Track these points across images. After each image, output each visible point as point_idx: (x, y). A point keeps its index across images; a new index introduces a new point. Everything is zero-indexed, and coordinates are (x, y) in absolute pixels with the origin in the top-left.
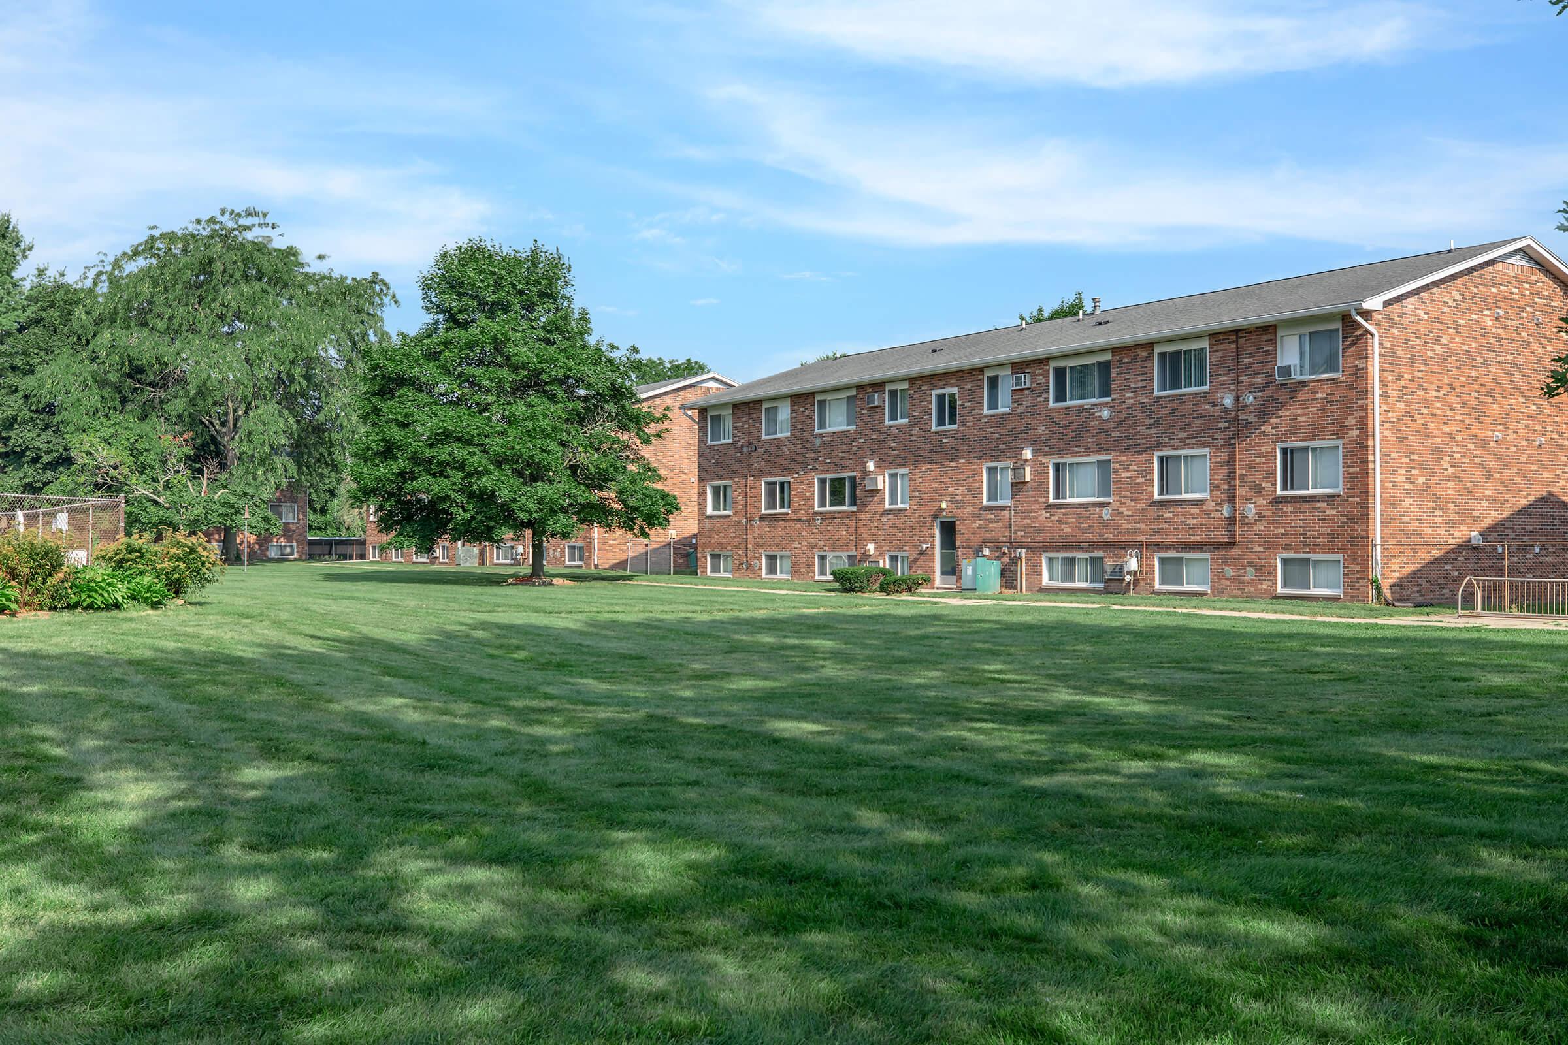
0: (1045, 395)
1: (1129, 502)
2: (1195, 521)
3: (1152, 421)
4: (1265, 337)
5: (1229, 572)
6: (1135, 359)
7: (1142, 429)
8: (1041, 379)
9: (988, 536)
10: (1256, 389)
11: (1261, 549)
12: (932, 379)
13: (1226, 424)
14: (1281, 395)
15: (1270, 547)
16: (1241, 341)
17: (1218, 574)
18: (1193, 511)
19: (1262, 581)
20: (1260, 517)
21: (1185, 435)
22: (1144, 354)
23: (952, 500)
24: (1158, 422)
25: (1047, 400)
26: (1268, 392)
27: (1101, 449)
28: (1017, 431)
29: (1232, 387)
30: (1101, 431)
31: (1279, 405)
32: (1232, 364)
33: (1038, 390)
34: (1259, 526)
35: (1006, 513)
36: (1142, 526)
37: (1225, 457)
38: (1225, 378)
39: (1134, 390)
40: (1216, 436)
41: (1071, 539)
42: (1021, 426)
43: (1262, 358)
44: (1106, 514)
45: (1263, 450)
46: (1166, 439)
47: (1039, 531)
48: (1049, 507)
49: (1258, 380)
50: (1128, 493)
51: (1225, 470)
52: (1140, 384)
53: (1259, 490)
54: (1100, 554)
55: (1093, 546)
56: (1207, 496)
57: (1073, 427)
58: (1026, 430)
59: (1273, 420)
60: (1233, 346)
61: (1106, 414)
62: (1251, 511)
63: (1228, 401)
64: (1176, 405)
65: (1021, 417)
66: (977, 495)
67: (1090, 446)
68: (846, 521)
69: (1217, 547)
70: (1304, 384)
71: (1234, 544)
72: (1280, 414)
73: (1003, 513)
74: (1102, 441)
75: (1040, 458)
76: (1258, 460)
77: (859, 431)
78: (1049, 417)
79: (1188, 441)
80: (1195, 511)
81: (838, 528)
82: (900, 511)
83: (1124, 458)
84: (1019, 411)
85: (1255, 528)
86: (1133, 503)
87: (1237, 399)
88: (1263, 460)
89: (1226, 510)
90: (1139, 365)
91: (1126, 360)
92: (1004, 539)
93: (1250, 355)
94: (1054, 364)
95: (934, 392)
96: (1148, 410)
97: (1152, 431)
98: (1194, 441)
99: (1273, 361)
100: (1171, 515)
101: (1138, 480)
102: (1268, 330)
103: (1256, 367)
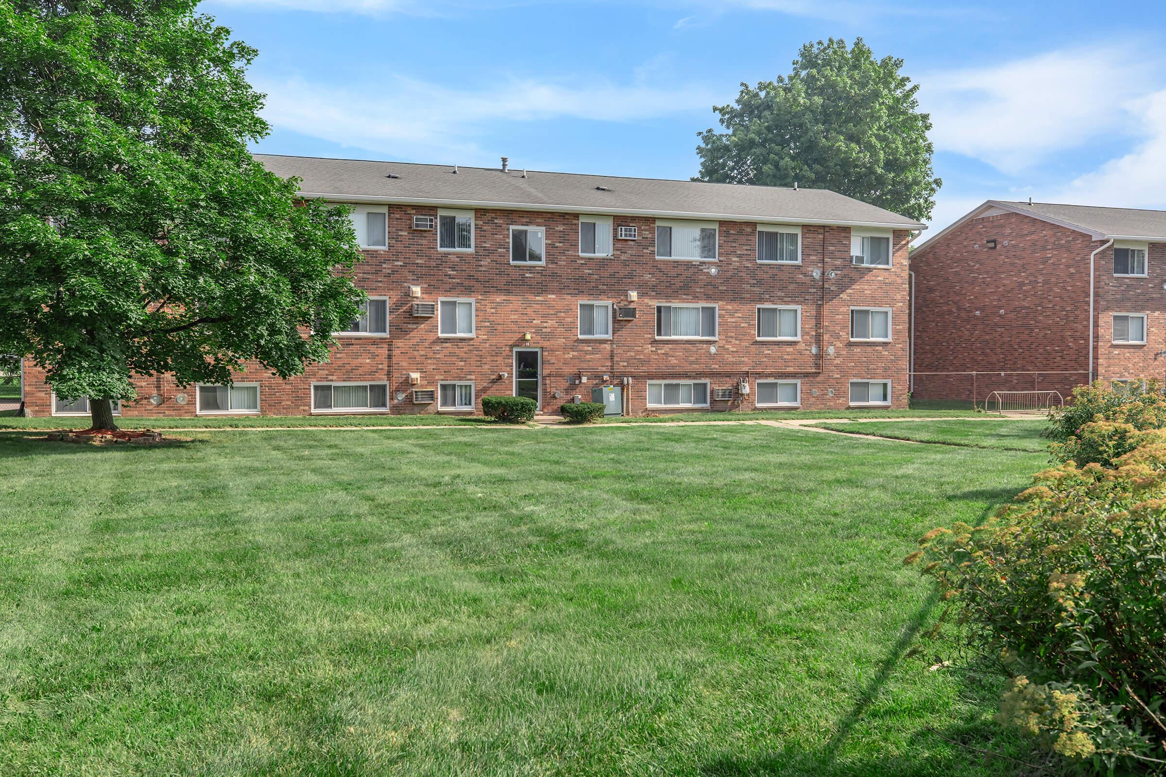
0: (650, 248)
1: (734, 341)
2: (789, 357)
3: (755, 282)
4: (843, 235)
5: (816, 392)
6: (741, 233)
7: (747, 287)
8: (647, 234)
9: (584, 365)
10: (837, 268)
11: (838, 376)
12: (510, 214)
13: (815, 290)
14: (854, 274)
15: (845, 374)
16: (827, 234)
17: (808, 394)
18: (788, 350)
19: (839, 398)
20: (838, 355)
21: (783, 294)
22: (749, 230)
23: (538, 331)
24: (760, 283)
25: (653, 253)
26: (845, 272)
27: (708, 297)
28: (621, 275)
29: (820, 265)
30: (709, 284)
31: (853, 281)
32: (820, 249)
33: (644, 243)
34: (838, 361)
35: (608, 347)
36: (746, 359)
37: (814, 313)
38: (814, 258)
39: (740, 256)
40: (807, 297)
41: (678, 370)
42: (624, 272)
43: (842, 249)
44: (713, 349)
45: (841, 310)
46: (767, 296)
47: (642, 362)
48: (654, 342)
49: (838, 262)
50: (733, 334)
51: (813, 322)
52: (745, 252)
53: (838, 337)
54: (703, 381)
55: (700, 375)
56: (798, 338)
57: (682, 278)
58: (631, 276)
59: (849, 291)
60: (821, 236)
61: (713, 271)
62: (831, 350)
63: (816, 274)
64: (775, 271)
65: (625, 263)
66: (570, 328)
67: (697, 295)
68: (373, 348)
69: (806, 375)
70: (870, 270)
71: (819, 373)
72: (853, 287)
73: (603, 346)
74: (710, 292)
75: (646, 301)
76: (837, 317)
77: (393, 253)
78: (656, 267)
79: (786, 299)
80: (790, 349)
81: (357, 356)
82: (462, 340)
83: (730, 307)
84: (623, 258)
85: (835, 362)
86: (737, 342)
87: (823, 274)
88: (841, 317)
89: (814, 350)
90: (744, 238)
91: (733, 232)
92: (604, 369)
93: (833, 245)
94: (658, 223)
95: (512, 227)
96: (752, 272)
97: (755, 289)
98: (789, 299)
99: (849, 251)
100: (770, 352)
101: (743, 325)
102: (846, 230)
103: (838, 254)
